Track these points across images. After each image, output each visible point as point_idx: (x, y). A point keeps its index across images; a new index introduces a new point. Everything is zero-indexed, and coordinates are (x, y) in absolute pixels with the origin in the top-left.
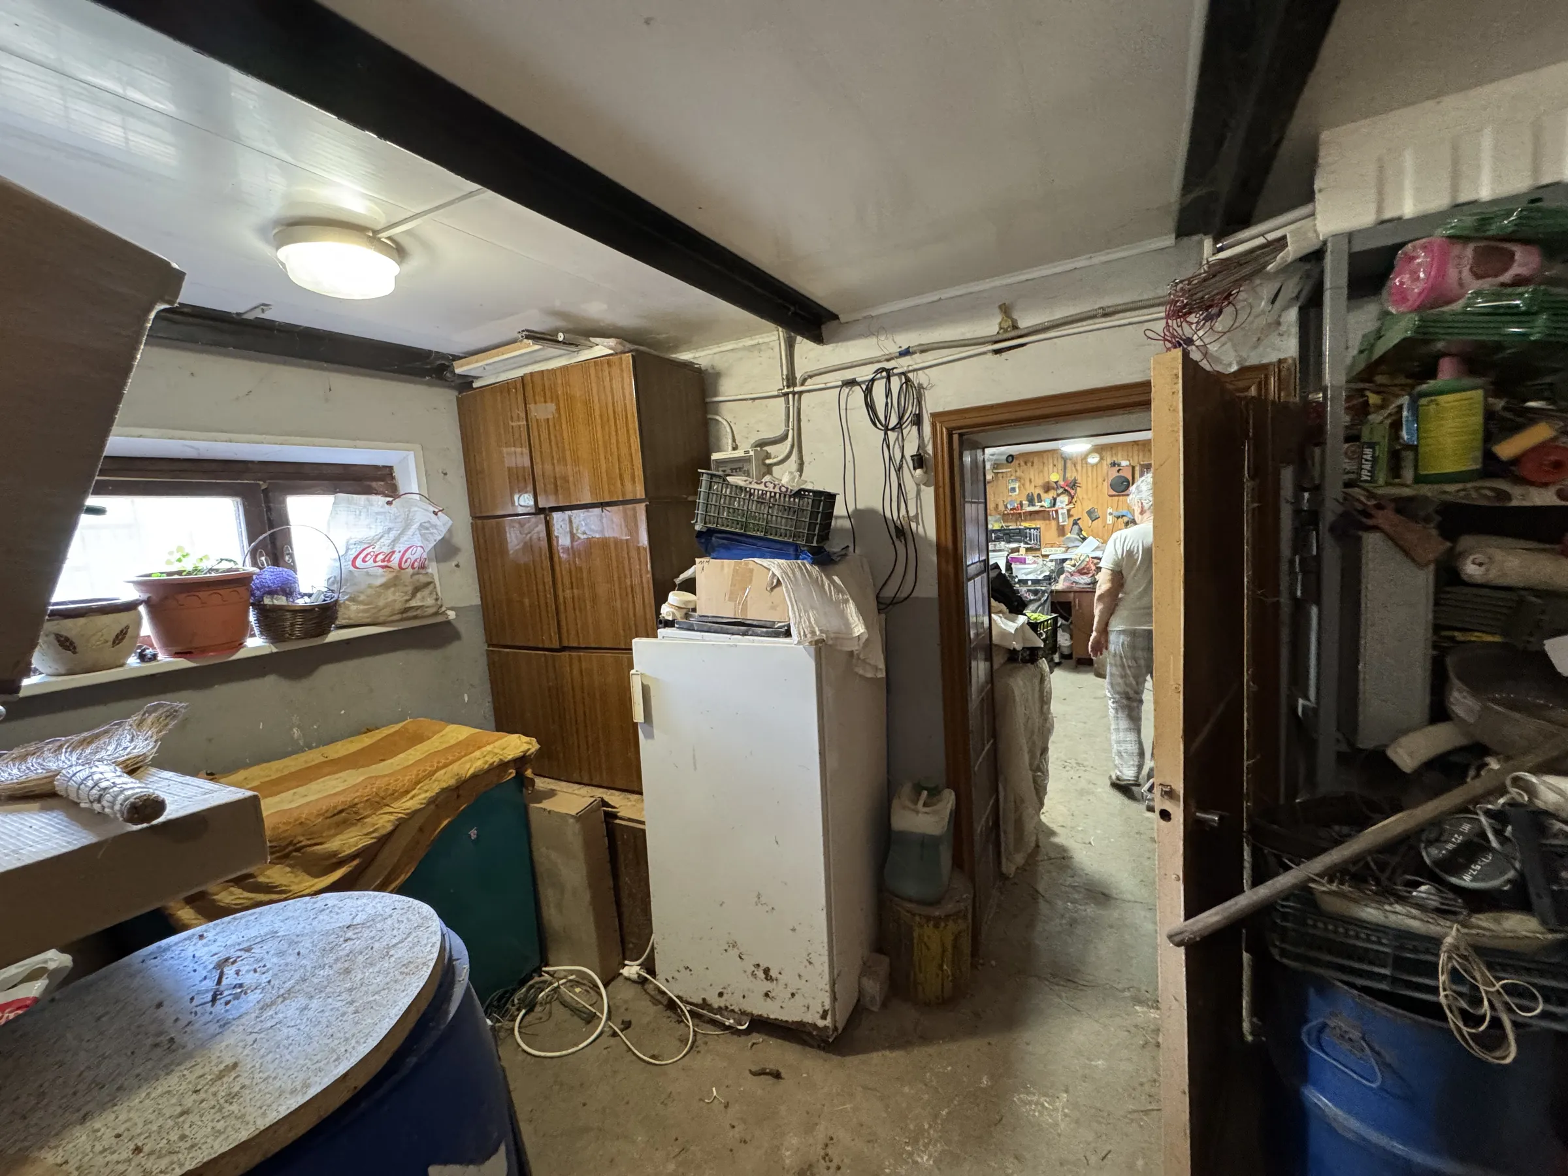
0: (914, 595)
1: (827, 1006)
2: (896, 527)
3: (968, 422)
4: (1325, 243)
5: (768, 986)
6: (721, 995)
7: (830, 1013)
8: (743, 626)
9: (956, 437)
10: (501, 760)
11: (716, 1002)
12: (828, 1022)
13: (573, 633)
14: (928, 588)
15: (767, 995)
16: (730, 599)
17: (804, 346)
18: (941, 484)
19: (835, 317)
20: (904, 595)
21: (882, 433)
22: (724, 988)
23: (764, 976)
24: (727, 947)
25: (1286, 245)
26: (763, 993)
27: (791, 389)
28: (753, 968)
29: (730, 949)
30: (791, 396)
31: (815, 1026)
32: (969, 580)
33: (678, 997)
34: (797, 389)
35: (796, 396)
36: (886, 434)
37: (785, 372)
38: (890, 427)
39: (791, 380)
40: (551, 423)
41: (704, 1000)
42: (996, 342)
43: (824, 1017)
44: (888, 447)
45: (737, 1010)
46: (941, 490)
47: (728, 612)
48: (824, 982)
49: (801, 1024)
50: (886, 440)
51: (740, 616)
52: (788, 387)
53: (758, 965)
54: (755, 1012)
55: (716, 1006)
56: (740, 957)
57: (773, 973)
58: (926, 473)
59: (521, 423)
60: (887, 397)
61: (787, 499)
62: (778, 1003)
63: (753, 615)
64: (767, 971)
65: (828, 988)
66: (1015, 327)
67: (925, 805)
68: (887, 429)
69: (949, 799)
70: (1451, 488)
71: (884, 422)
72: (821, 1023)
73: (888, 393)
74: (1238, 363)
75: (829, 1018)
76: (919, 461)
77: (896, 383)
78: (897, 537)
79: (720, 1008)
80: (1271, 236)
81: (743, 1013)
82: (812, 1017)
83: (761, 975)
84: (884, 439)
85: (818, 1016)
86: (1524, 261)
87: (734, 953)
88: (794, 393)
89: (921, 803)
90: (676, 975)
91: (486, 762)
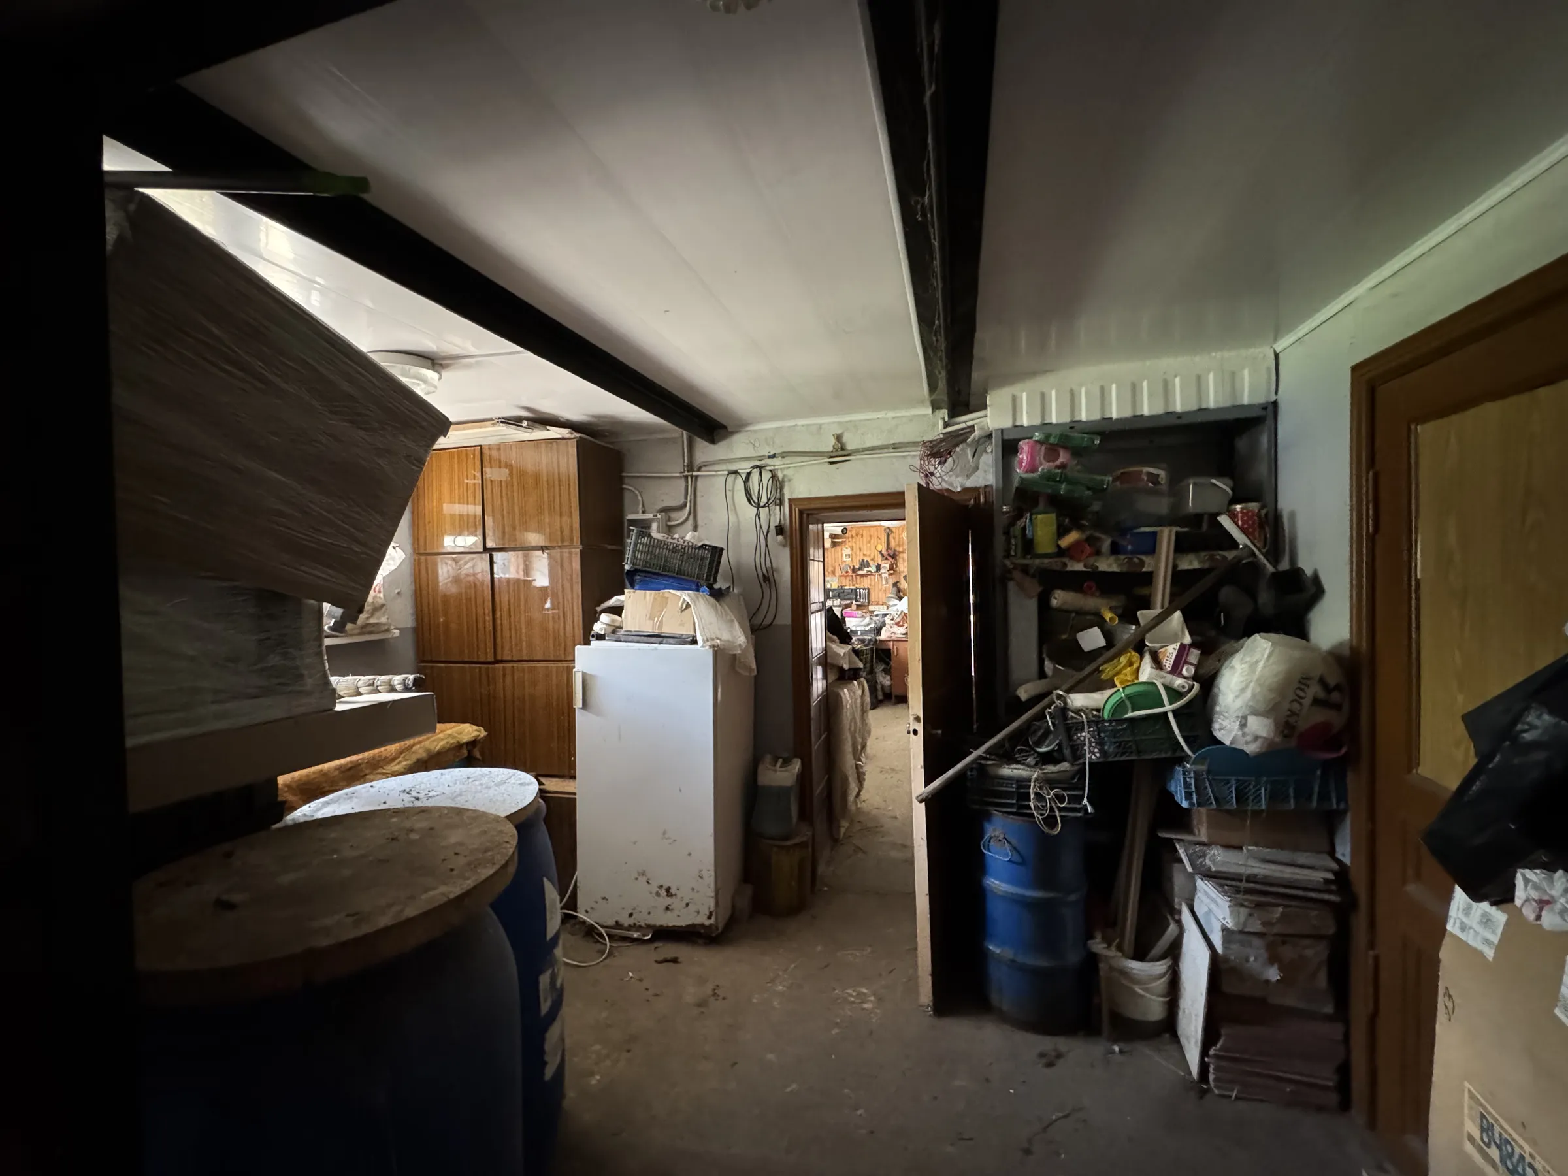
0: (774, 623)
1: (712, 909)
2: (764, 575)
3: (813, 506)
4: (992, 431)
5: (669, 901)
6: (631, 915)
7: (714, 913)
8: (659, 638)
9: (805, 516)
10: (458, 742)
11: (626, 922)
12: (712, 921)
13: (507, 648)
14: (785, 617)
15: (667, 909)
16: (650, 619)
17: (701, 445)
18: (794, 546)
19: (724, 427)
20: (767, 622)
21: (756, 509)
22: (634, 909)
23: (665, 894)
24: (636, 876)
25: (974, 431)
26: (664, 907)
27: (690, 473)
28: (658, 889)
29: (640, 878)
30: (689, 479)
31: (702, 925)
32: (812, 613)
33: (596, 923)
34: (695, 473)
35: (694, 479)
36: (758, 510)
37: (686, 461)
38: (762, 504)
39: (690, 467)
40: (503, 484)
41: (617, 922)
42: (831, 457)
43: (709, 917)
44: (759, 518)
45: (643, 925)
46: (794, 551)
47: (648, 628)
48: (711, 892)
49: (693, 926)
50: (758, 514)
51: (657, 631)
52: (688, 471)
53: (662, 886)
54: (658, 923)
55: (626, 925)
56: (648, 883)
57: (673, 891)
58: (785, 538)
59: (476, 481)
60: (759, 485)
61: (693, 551)
62: (676, 913)
63: (666, 630)
64: (668, 890)
65: (713, 894)
66: (843, 449)
67: (781, 767)
68: (758, 507)
69: (797, 766)
70: (1046, 561)
71: (756, 501)
72: (707, 923)
73: (760, 481)
74: (961, 486)
75: (713, 918)
76: (780, 530)
77: (766, 476)
78: (764, 581)
79: (630, 926)
80: (969, 424)
81: (648, 926)
82: (702, 919)
83: (663, 893)
84: (757, 514)
85: (706, 917)
86: (1063, 457)
87: (644, 879)
88: (692, 476)
89: (779, 764)
90: (594, 905)
91: (447, 743)
